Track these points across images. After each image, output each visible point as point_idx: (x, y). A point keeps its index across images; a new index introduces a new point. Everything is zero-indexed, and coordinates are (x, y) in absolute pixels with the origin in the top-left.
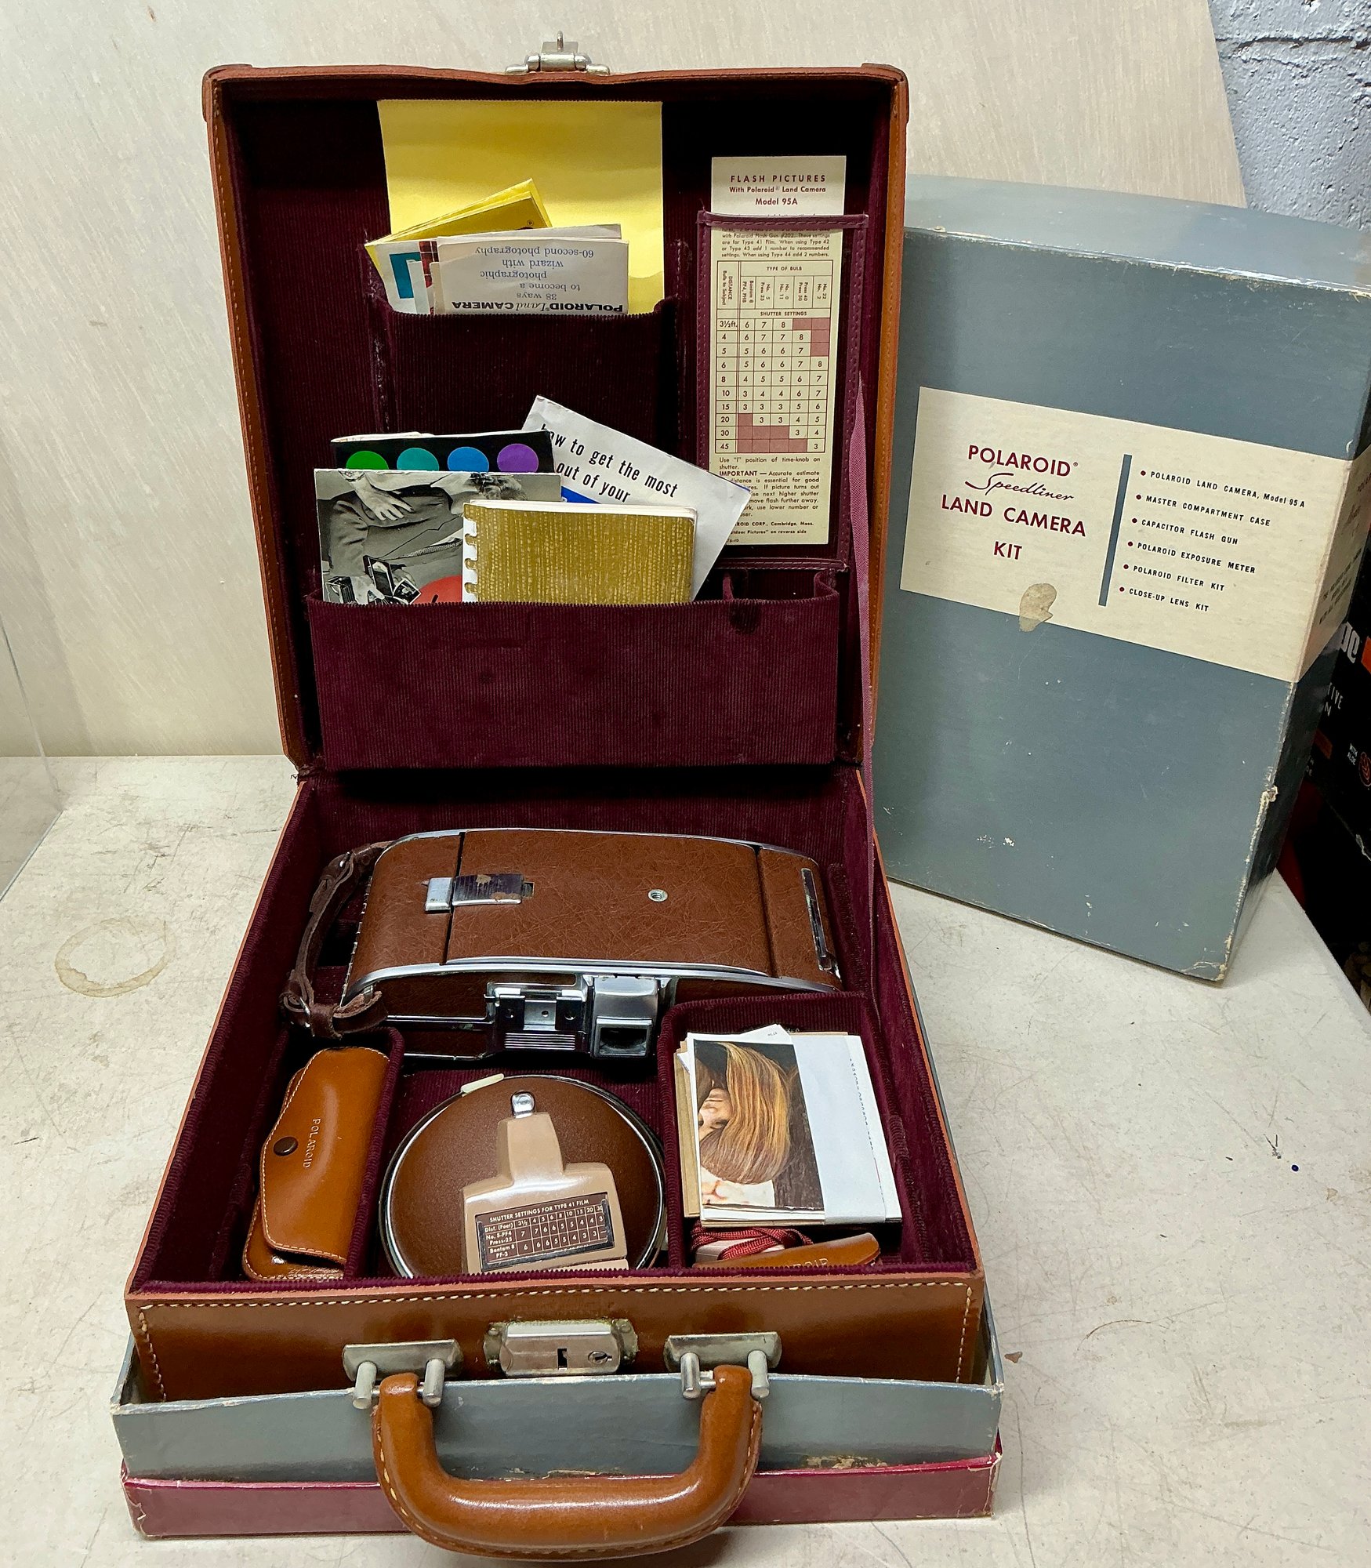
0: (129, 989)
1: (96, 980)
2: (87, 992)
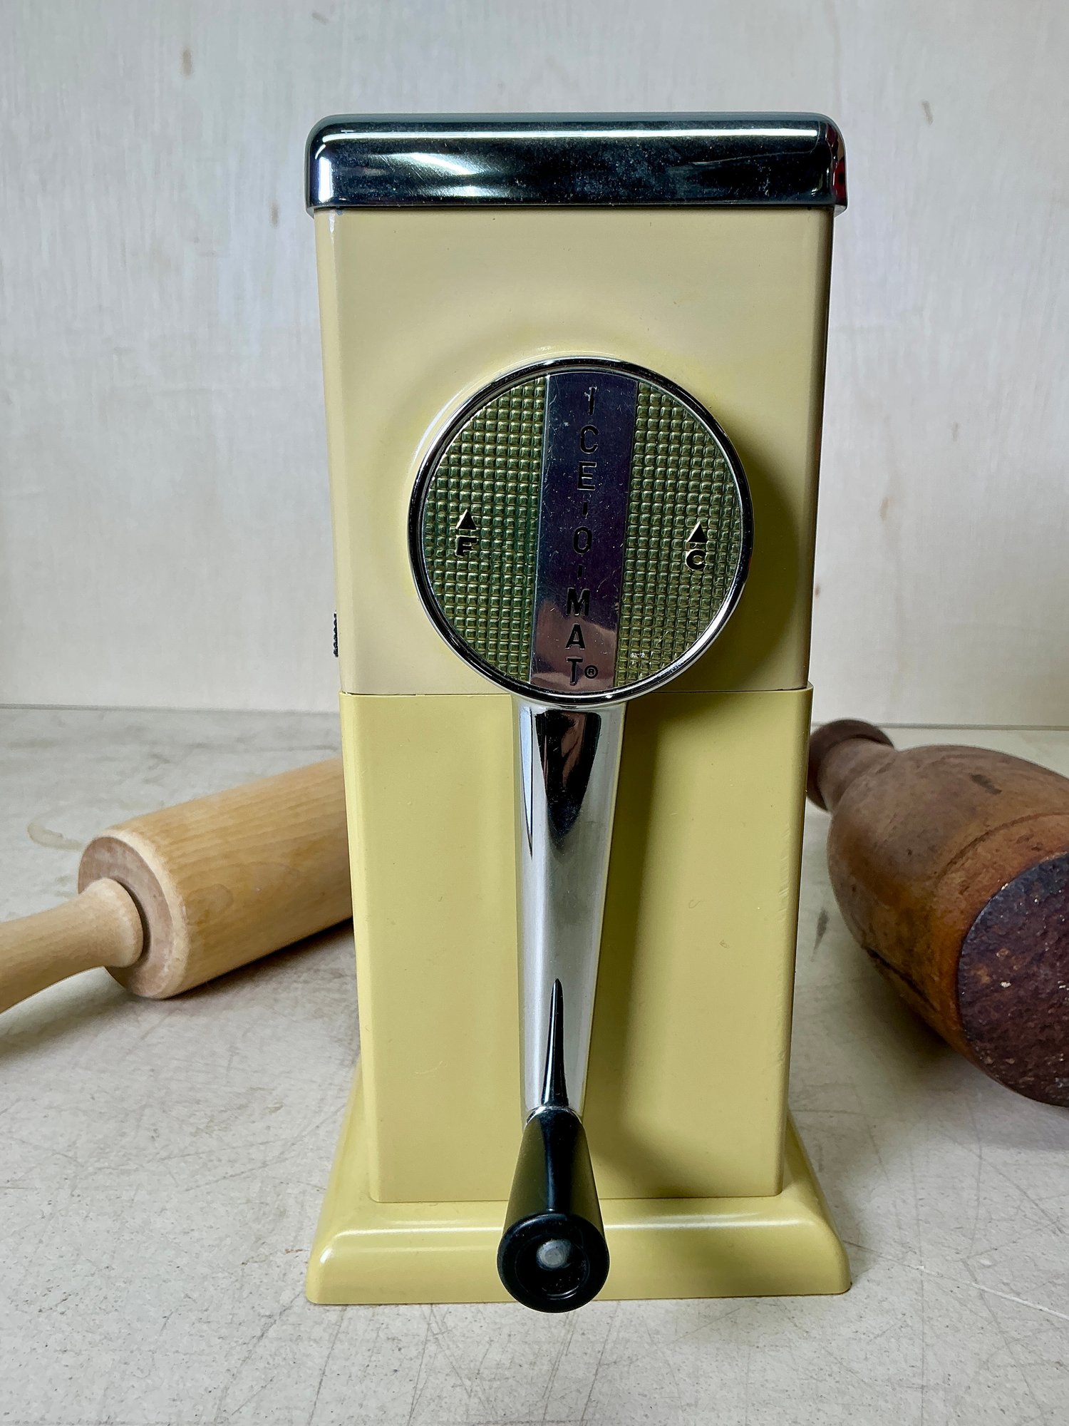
1: (74, 839)
2: (61, 847)
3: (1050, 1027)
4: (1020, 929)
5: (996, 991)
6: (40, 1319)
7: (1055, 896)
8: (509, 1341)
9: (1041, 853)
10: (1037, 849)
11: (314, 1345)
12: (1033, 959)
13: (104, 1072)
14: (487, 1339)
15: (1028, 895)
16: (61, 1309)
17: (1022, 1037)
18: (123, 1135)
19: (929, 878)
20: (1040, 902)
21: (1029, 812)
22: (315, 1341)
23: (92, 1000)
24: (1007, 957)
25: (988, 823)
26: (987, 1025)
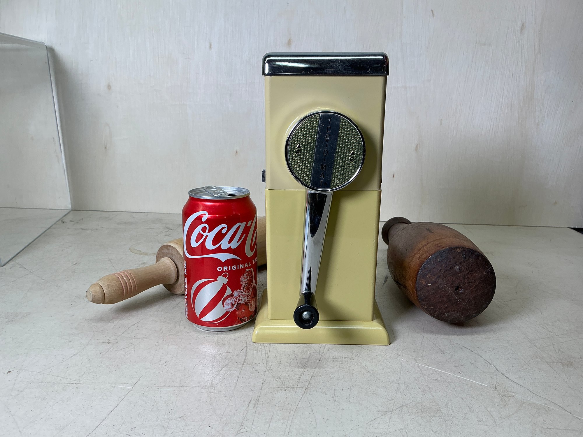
1: (145, 252)
3: (443, 297)
4: (434, 269)
5: (427, 287)
6: (159, 367)
7: (444, 260)
8: (288, 372)
9: (441, 248)
10: (440, 247)
11: (235, 372)
12: (437, 277)
13: (167, 312)
14: (282, 371)
15: (436, 259)
16: (165, 364)
17: (435, 300)
18: (176, 327)
19: (411, 256)
20: (439, 261)
21: (440, 238)
22: (235, 371)
23: (160, 295)
24: (430, 277)
25: (428, 241)
26: (424, 296)
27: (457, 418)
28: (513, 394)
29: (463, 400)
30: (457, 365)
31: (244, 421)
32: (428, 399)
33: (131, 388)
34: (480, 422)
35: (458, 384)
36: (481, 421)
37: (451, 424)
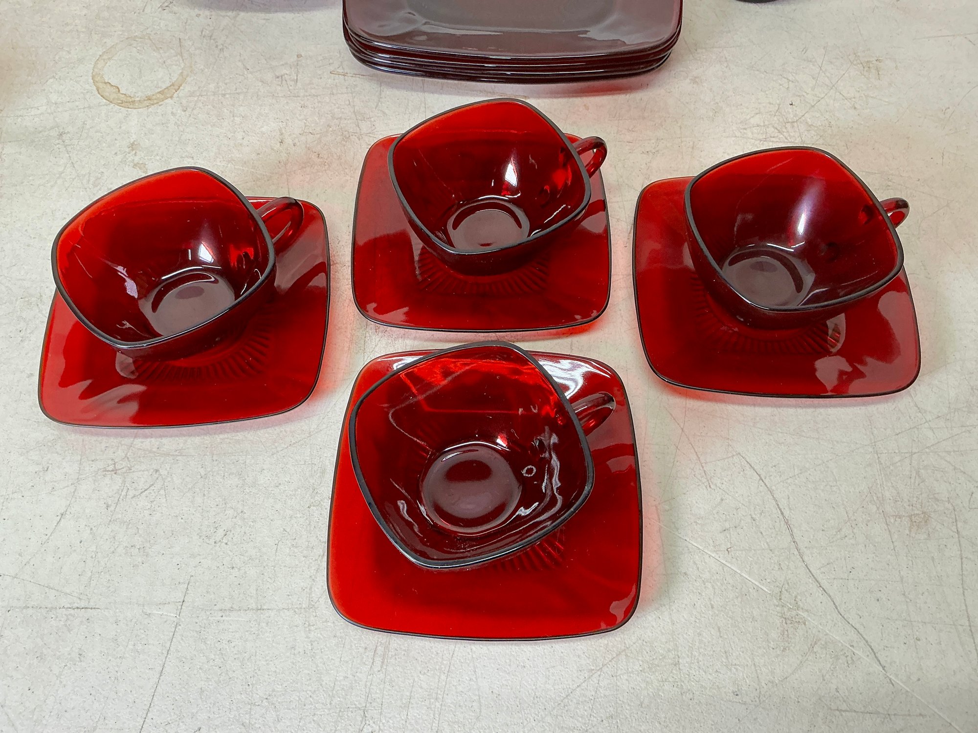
0: (155, 101)
1: (128, 93)
2: (121, 104)
27: (702, 686)
28: (805, 615)
29: (720, 631)
30: (727, 525)
31: (368, 705)
32: (663, 631)
33: (178, 616)
34: (737, 695)
35: (719, 584)
36: (738, 693)
37: (690, 702)
